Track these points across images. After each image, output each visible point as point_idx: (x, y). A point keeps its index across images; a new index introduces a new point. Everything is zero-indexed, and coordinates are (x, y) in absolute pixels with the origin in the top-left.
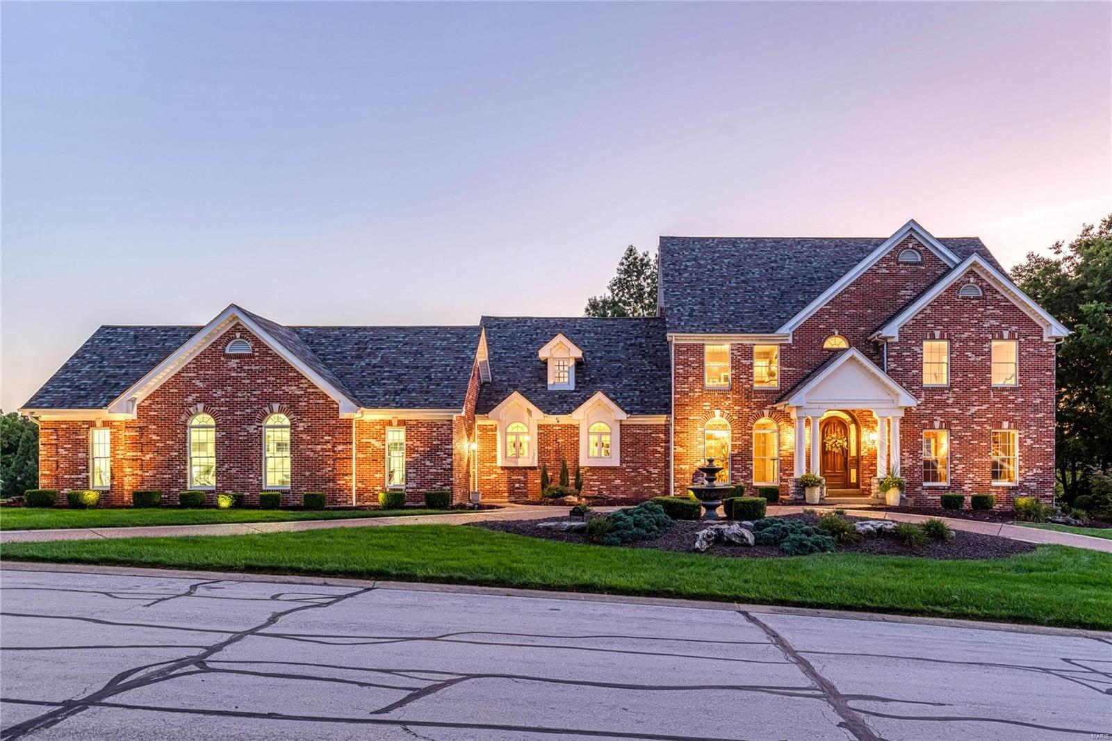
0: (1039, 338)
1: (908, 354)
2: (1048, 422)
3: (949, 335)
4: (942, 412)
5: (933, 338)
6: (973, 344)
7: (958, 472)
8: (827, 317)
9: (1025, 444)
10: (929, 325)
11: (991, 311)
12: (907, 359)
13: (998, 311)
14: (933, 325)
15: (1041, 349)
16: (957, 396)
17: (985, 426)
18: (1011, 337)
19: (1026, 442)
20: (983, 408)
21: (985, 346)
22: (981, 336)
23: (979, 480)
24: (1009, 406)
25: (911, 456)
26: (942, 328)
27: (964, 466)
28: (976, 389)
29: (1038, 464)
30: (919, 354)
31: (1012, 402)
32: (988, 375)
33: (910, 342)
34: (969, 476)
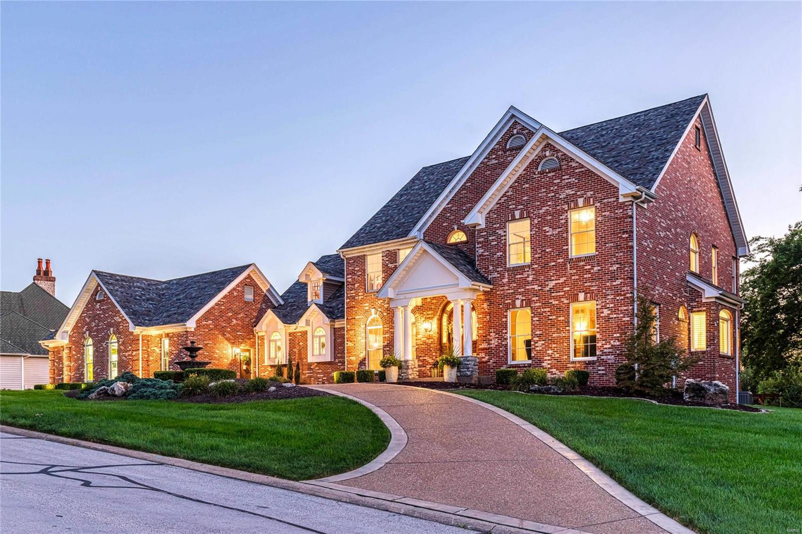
0: (615, 199)
1: (494, 237)
2: (625, 288)
3: (528, 213)
4: (523, 290)
5: (514, 219)
6: (550, 217)
7: (538, 349)
8: (449, 215)
9: (602, 315)
10: (511, 207)
11: (567, 181)
12: (492, 243)
13: (574, 179)
14: (514, 206)
15: (616, 211)
16: (537, 273)
17: (562, 300)
18: (587, 204)
19: (603, 313)
20: (560, 281)
21: (561, 218)
22: (558, 208)
23: (558, 355)
24: (585, 276)
25: (497, 336)
26: (522, 207)
27: (543, 342)
28: (554, 264)
29: (615, 335)
30: (502, 236)
31: (588, 271)
32: (565, 248)
33: (495, 226)
34: (548, 352)
